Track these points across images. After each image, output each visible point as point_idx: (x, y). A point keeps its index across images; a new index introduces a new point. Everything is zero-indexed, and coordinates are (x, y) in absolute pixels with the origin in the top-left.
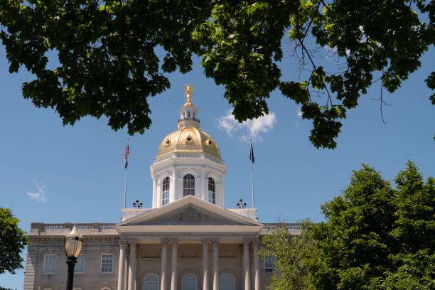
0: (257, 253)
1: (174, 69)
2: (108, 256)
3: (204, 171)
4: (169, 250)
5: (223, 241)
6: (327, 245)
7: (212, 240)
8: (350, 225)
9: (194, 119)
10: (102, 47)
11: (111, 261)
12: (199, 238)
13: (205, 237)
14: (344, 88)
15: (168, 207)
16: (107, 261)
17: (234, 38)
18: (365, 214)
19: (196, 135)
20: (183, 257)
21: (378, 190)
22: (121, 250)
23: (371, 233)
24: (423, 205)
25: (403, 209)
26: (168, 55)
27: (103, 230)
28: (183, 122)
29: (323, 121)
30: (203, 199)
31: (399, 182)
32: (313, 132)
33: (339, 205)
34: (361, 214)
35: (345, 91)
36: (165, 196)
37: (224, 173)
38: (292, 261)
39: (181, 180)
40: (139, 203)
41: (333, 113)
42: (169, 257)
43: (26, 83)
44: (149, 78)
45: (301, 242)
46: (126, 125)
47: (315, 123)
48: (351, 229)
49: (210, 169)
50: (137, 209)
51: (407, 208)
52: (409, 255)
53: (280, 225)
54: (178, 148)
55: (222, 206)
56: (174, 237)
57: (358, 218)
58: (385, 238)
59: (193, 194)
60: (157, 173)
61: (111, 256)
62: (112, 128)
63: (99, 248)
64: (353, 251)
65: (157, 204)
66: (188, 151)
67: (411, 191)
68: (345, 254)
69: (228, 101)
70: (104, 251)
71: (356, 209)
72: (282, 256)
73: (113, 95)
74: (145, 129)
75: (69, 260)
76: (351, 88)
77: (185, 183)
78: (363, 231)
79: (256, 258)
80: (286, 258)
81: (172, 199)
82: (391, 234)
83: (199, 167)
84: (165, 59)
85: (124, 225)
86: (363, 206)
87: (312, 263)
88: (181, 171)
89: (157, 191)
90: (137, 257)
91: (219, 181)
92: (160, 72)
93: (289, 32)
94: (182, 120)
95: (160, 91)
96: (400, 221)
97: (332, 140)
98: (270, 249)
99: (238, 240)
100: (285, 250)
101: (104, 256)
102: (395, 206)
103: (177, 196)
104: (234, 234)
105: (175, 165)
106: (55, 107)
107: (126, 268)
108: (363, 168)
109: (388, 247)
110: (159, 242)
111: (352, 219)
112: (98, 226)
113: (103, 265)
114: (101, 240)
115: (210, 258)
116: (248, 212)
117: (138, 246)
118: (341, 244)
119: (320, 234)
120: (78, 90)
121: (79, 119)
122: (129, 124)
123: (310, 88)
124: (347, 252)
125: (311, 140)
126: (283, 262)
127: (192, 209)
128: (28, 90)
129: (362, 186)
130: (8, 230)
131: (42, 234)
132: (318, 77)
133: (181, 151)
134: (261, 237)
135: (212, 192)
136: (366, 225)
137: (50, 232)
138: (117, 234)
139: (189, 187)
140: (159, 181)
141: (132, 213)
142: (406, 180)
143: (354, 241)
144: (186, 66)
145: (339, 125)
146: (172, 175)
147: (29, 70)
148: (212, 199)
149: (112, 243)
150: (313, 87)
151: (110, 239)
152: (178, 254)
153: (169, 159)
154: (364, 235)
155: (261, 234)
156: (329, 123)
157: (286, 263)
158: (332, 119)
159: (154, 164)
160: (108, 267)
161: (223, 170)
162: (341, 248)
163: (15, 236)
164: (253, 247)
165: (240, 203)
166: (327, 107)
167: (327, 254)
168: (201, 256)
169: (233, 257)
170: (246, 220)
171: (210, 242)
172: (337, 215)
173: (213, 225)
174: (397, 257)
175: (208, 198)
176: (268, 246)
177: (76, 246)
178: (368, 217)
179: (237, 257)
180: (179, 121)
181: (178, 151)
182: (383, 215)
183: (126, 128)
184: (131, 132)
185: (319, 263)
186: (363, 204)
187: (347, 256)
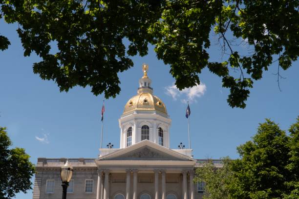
0: (192, 180)
1: (135, 53)
2: (89, 181)
3: (155, 123)
4: (132, 178)
5: (169, 171)
6: (241, 175)
7: (161, 171)
8: (257, 161)
9: (149, 88)
10: (87, 39)
11: (92, 185)
12: (153, 169)
13: (157, 169)
14: (252, 66)
15: (131, 147)
16: (89, 185)
17: (177, 32)
18: (268, 153)
19: (150, 99)
20: (140, 182)
21: (277, 136)
22: (99, 178)
23: (272, 167)
25: (294, 150)
26: (132, 44)
27: (86, 163)
28: (141, 90)
29: (237, 89)
30: (155, 143)
31: (292, 131)
32: (230, 96)
33: (250, 147)
34: (265, 154)
35: (253, 68)
36: (129, 140)
37: (169, 124)
38: (216, 186)
39: (140, 129)
40: (111, 145)
41: (244, 84)
42: (132, 183)
43: (36, 63)
44: (119, 60)
45: (223, 172)
46: (104, 92)
47: (232, 90)
48: (258, 164)
49: (160, 122)
50: (109, 149)
51: (297, 149)
53: (208, 161)
54: (138, 107)
55: (168, 147)
56: (134, 168)
57: (263, 157)
58: (282, 170)
59: (148, 139)
60: (124, 124)
61: (92, 181)
62: (96, 91)
63: (83, 176)
64: (259, 179)
65: (123, 145)
66: (144, 109)
69: (172, 76)
70: (87, 178)
71: (262, 150)
72: (210, 183)
73: (94, 71)
75: (64, 184)
76: (257, 66)
77: (142, 131)
78: (267, 165)
79: (192, 183)
80: (212, 184)
81: (133, 142)
82: (286, 167)
83: (152, 120)
84: (130, 46)
85: (101, 160)
86: (266, 148)
87: (231, 188)
88: (140, 123)
89: (123, 137)
90: (109, 182)
91: (166, 130)
92: (126, 55)
93: (214, 28)
94: (141, 88)
95: (126, 69)
96: (292, 159)
97: (243, 103)
98: (201, 177)
99: (179, 171)
100: (212, 178)
101: (87, 181)
102: (289, 148)
103: (137, 140)
104: (176, 167)
105: (136, 119)
106: (55, 79)
107: (102, 189)
108: (267, 122)
109: (284, 177)
110: (124, 171)
111: (259, 157)
112: (83, 161)
113: (86, 187)
114: (85, 170)
115: (160, 183)
116: (186, 152)
117: (110, 174)
118: (252, 175)
119: (237, 167)
120: (71, 68)
121: (71, 88)
122: (106, 91)
123: (229, 66)
124: (255, 180)
125: (228, 102)
126: (210, 187)
127: (147, 149)
128: (37, 68)
129: (265, 134)
130: (22, 163)
131: (45, 166)
132: (234, 59)
133: (140, 109)
134: (195, 169)
135: (161, 138)
136: (269, 161)
137: (50, 165)
138: (96, 166)
139: (145, 134)
140: (125, 130)
141: (106, 151)
142: (296, 130)
143: (260, 173)
144: (144, 51)
145: (248, 92)
146: (134, 126)
147: (38, 55)
148: (161, 143)
149: (93, 173)
150: (231, 65)
151: (91, 169)
152: (138, 180)
153: (131, 115)
154: (267, 169)
155: (195, 167)
156: (241, 90)
157: (213, 188)
158: (243, 88)
159: (121, 118)
160: (90, 189)
161: (169, 122)
162: (251, 177)
163: (27, 167)
164: (189, 176)
165: (181, 145)
166: (240, 80)
167: (241, 181)
168: (153, 182)
169: (176, 183)
170: (185, 157)
171: (160, 172)
172: (248, 154)
173: (162, 160)
174: (290, 184)
175: (158, 142)
176: (200, 175)
177: (68, 174)
178: (270, 156)
179: (178, 183)
180: (139, 88)
181: (138, 109)
182: (280, 154)
183: (103, 93)
184: (107, 96)
185: (235, 188)
186: (266, 146)
187: (255, 183)
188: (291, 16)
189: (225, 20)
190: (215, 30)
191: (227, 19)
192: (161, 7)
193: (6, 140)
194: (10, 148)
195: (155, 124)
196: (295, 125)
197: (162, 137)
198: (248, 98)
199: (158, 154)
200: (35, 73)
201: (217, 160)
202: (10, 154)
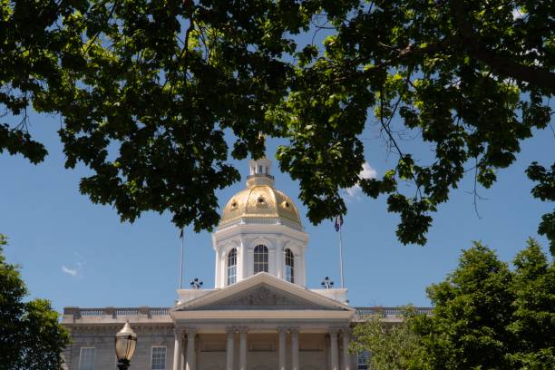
0: (347, 347)
1: (244, 155)
2: (159, 349)
3: (279, 240)
4: (237, 342)
5: (304, 330)
6: (430, 342)
7: (290, 329)
8: (458, 318)
9: (267, 175)
10: (165, 134)
11: (164, 356)
12: (275, 326)
13: (282, 325)
14: (432, 181)
15: (234, 286)
16: (159, 356)
17: (311, 129)
18: (476, 303)
19: (270, 196)
20: (254, 350)
21: (492, 273)
22: (176, 343)
23: (484, 328)
24: (547, 293)
25: (522, 297)
26: (239, 141)
27: (153, 316)
28: (253, 179)
29: (411, 215)
30: (279, 277)
31: (518, 264)
32: (400, 226)
33: (446, 292)
34: (471, 305)
35: (434, 185)
36: (231, 273)
37: (305, 242)
38: (390, 357)
39: (252, 252)
40: (198, 283)
41: (422, 206)
42: (237, 351)
43: (84, 179)
44: (217, 169)
45: (401, 333)
46: (193, 222)
47: (403, 217)
48: (460, 323)
49: (288, 239)
50: (196, 290)
51: (528, 297)
52: (529, 356)
53: (375, 310)
54: (247, 212)
55: (303, 286)
56: (242, 325)
57: (468, 310)
58: (501, 334)
59: (266, 271)
60: (221, 243)
61: (164, 349)
62: (180, 220)
63: (148, 339)
64: (462, 350)
65: (220, 283)
66: (259, 215)
67: (533, 276)
68: (452, 353)
69: (302, 202)
70: (154, 343)
71: (465, 298)
72: (378, 352)
73: (178, 187)
74: (213, 226)
75: (121, 364)
76: (440, 181)
77: (256, 256)
78: (474, 325)
79: (346, 352)
80: (383, 354)
81: (240, 278)
82: (508, 328)
83: (272, 237)
84: (236, 145)
85: (180, 310)
86: (474, 294)
87: (412, 365)
88: (251, 242)
89: (221, 266)
90: (196, 350)
91: (299, 254)
94: (252, 177)
96: (518, 313)
97: (422, 236)
98: (363, 342)
99: (323, 329)
100: (383, 343)
101: (155, 349)
102: (513, 294)
103: (245, 274)
104: (318, 322)
105: (243, 234)
106: (114, 202)
107: (182, 364)
108: (475, 246)
109: (504, 344)
110: (223, 331)
111: (460, 310)
112: (147, 311)
113: (154, 361)
114: (151, 328)
115: (289, 351)
116: (336, 293)
117: (197, 336)
118: (447, 342)
119: (423, 328)
120: (139, 184)
121: (139, 216)
122: (196, 221)
123: (397, 177)
124: (454, 351)
125: (398, 235)
126: (379, 360)
127: (265, 290)
128: (86, 186)
129: (472, 269)
130: (48, 327)
131: (78, 321)
132: (406, 165)
133: (250, 215)
134: (353, 325)
135: (290, 267)
136: (478, 318)
137: (87, 320)
138: (171, 321)
139: (261, 260)
140: (224, 254)
141: (189, 294)
142: (527, 261)
143: (462, 338)
145: (429, 219)
146: (239, 246)
147: (87, 164)
148: (290, 277)
149: (165, 333)
150: (400, 177)
151: (163, 328)
152: (248, 346)
153: (235, 226)
154: (475, 331)
155: (353, 321)
156: (419, 217)
157: (384, 361)
158: (422, 213)
159: (217, 232)
160: (160, 363)
161: (304, 239)
162: (447, 346)
163: (55, 333)
164: (342, 339)
165: (326, 282)
166: (415, 199)
167: (430, 353)
168: (276, 350)
169: (318, 350)
170: (333, 303)
171: (288, 332)
172: (443, 304)
173: (291, 309)
174: (515, 357)
175: (285, 276)
176: (360, 338)
177: (128, 346)
178: (481, 308)
179: (321, 350)
180: (248, 177)
181: (247, 215)
182: (499, 305)
183: (192, 225)
184: (197, 230)
185: (420, 365)
186: (473, 291)
187: (454, 355)
188: (491, 105)
189: (392, 96)
190: (375, 114)
191: (394, 94)
192: (285, 79)
193: (19, 286)
194: (25, 300)
195: (279, 242)
196: (524, 253)
197: (292, 266)
198: (429, 228)
199: (284, 299)
200: (82, 193)
201: (392, 309)
202: (26, 310)
